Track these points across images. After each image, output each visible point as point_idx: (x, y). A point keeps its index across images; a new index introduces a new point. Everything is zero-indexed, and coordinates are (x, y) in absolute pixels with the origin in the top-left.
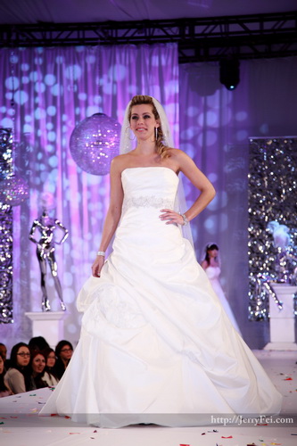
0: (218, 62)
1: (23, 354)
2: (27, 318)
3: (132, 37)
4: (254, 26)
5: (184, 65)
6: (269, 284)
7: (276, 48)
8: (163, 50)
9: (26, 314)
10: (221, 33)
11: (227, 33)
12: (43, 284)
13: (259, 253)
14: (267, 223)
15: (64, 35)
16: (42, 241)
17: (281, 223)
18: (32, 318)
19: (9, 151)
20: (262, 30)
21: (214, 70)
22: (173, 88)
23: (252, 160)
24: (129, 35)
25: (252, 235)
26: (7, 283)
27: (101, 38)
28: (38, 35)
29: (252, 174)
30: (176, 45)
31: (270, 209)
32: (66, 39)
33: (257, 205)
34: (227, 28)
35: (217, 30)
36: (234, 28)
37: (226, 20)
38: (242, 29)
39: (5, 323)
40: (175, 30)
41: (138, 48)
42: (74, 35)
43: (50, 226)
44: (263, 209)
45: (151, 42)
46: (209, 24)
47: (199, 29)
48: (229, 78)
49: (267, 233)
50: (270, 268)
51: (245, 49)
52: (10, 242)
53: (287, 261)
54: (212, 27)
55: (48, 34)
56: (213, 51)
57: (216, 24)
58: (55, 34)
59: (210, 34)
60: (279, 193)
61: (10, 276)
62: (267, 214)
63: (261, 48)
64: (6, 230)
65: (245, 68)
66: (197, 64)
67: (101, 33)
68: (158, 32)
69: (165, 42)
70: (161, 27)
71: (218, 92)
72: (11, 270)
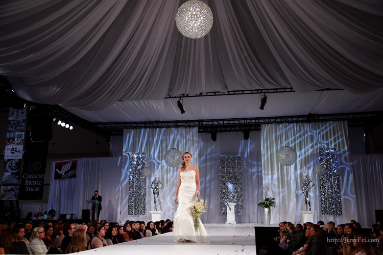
0: (210, 133)
1: (152, 225)
4: (221, 122)
5: (200, 134)
6: (227, 202)
7: (228, 129)
8: (193, 129)
11: (213, 124)
12: (155, 202)
13: (223, 193)
15: (163, 124)
16: (155, 188)
18: (151, 213)
20: (223, 124)
21: (209, 135)
23: (221, 163)
24: (183, 125)
25: (221, 187)
26: (144, 201)
28: (155, 125)
29: (221, 167)
30: (197, 128)
33: (223, 177)
35: (210, 123)
36: (215, 123)
37: (213, 120)
38: (218, 123)
40: (197, 123)
41: (186, 128)
42: (166, 124)
45: (190, 126)
46: (208, 122)
47: (204, 123)
48: (214, 138)
51: (219, 129)
52: (145, 189)
53: (232, 195)
55: (158, 124)
56: (209, 130)
58: (160, 124)
59: (208, 124)
60: (230, 173)
61: (145, 199)
62: (226, 180)
63: (223, 129)
64: (144, 185)
65: (218, 135)
66: (204, 133)
67: (174, 124)
68: (192, 124)
69: (194, 127)
70: (193, 122)
71: (211, 142)
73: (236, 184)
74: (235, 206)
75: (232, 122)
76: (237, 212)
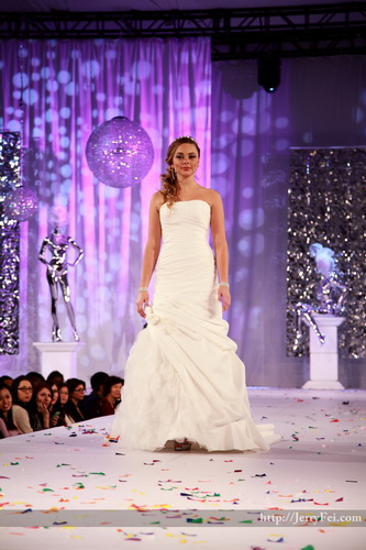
0: (256, 61)
1: (24, 389)
2: (35, 348)
3: (159, 29)
4: (298, 20)
5: (217, 63)
6: (309, 314)
7: (322, 45)
8: (193, 45)
9: (35, 344)
10: (261, 27)
11: (268, 26)
12: (54, 310)
13: (299, 280)
14: (309, 245)
15: (81, 26)
16: (53, 262)
17: (325, 245)
18: (40, 349)
19: (16, 158)
20: (307, 24)
21: (251, 70)
22: (204, 89)
23: (293, 173)
24: (155, 27)
25: (292, 259)
26: (13, 308)
27: (124, 30)
28: (51, 26)
29: (293, 190)
30: (209, 40)
31: (313, 230)
32: (83, 30)
33: (299, 224)
34: (267, 21)
35: (256, 22)
36: (276, 21)
37: (266, 12)
38: (285, 23)
39: (10, 354)
40: (208, 22)
41: (166, 42)
42: (93, 26)
43: (62, 245)
44: (305, 230)
45: (181, 36)
46: (247, 16)
47: (235, 22)
48: (269, 79)
49: (309, 257)
50: (311, 296)
51: (288, 46)
52: (17, 263)
53: (331, 289)
54: (250, 19)
55: (62, 24)
56: (251, 48)
57: (255, 16)
58: (70, 25)
59: (248, 27)
60: (323, 211)
61: (16, 301)
62: (308, 236)
63: (306, 45)
64: (12, 248)
65: (287, 68)
66: (233, 62)
67: (123, 25)
68: (188, 24)
69: (196, 36)
70: (192, 19)
71: (255, 94)
72: (17, 295)
73: (345, 248)
74: (341, 329)
75: (339, 17)
76: (345, 352)
